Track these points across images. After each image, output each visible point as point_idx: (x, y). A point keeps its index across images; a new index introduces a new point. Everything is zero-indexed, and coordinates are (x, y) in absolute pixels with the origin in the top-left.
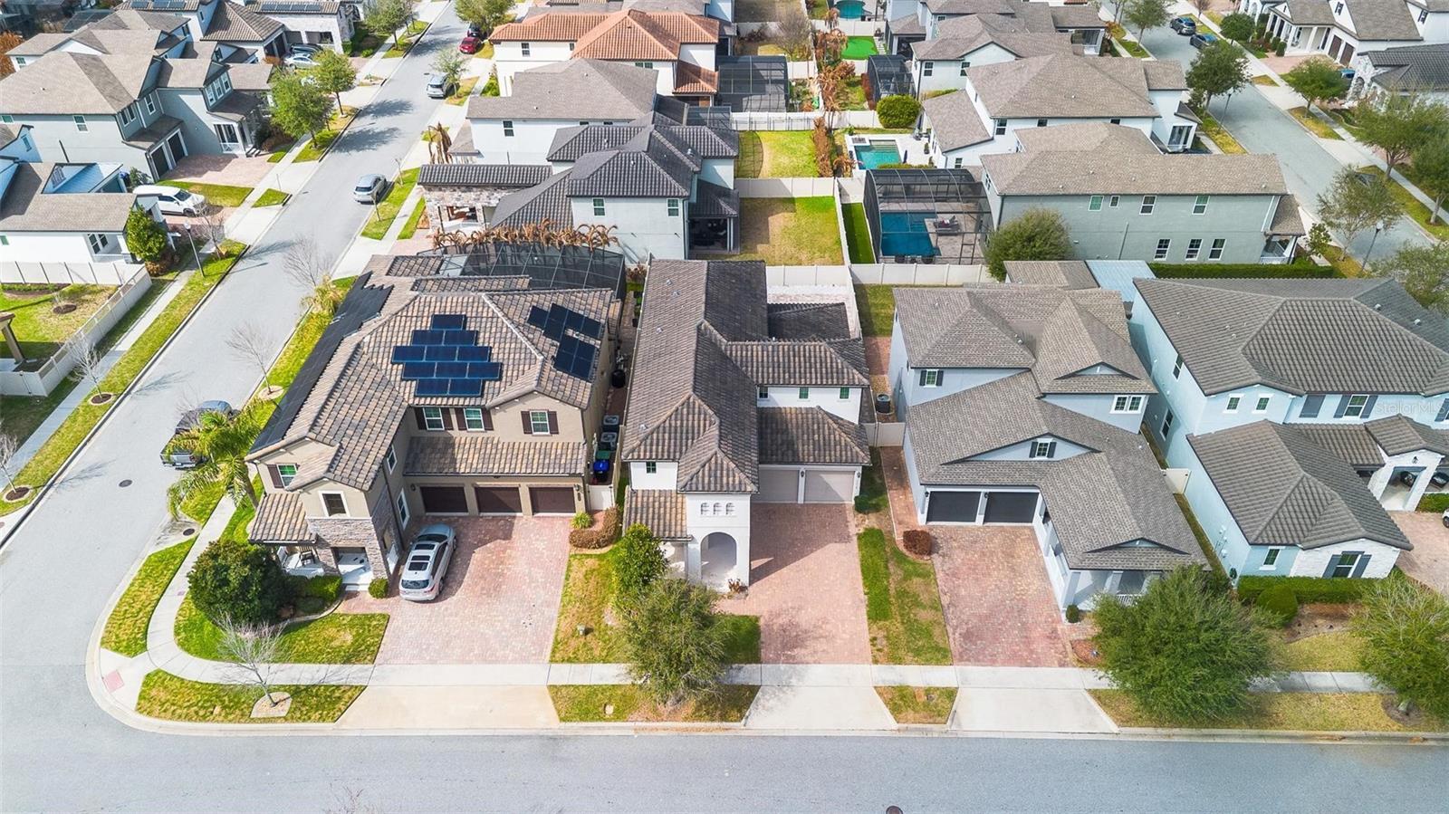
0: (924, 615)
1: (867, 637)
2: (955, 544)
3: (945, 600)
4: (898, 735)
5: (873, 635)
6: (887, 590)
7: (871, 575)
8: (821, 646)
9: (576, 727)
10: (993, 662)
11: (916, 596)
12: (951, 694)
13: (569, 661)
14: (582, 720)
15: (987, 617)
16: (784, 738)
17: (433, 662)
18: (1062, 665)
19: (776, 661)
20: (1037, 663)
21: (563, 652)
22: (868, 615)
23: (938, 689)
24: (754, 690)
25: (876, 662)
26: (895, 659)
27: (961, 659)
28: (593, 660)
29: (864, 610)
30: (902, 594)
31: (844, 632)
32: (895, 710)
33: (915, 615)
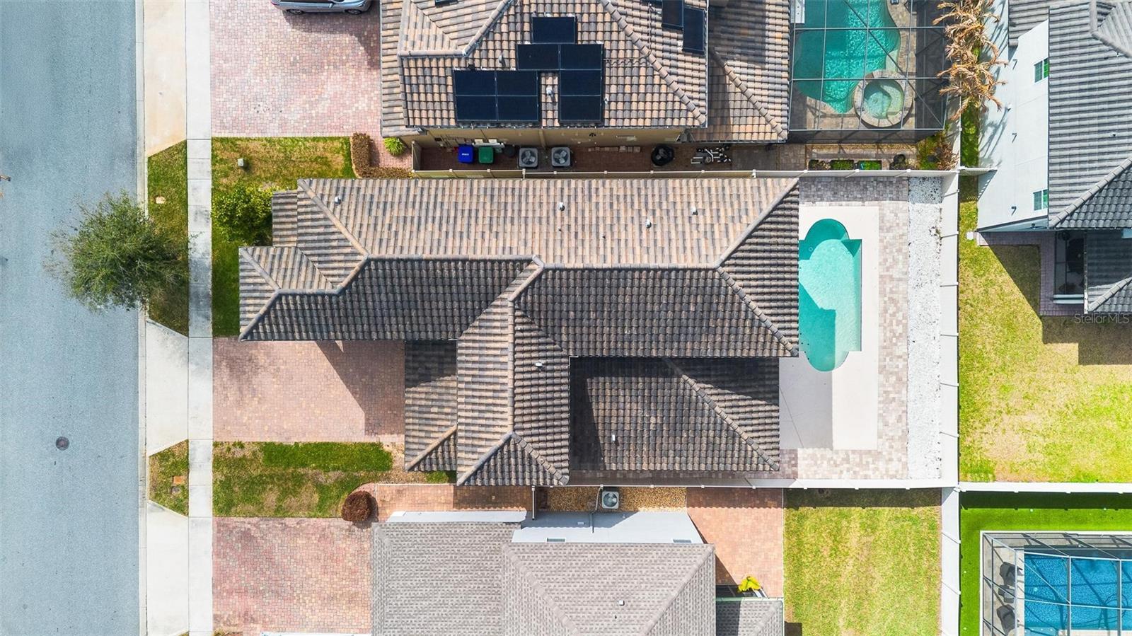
0: (271, 498)
1: (244, 440)
2: (366, 546)
3: (290, 522)
4: (140, 456)
5: (246, 446)
6: (304, 465)
7: (323, 453)
8: (232, 395)
9: (143, 170)
10: (217, 554)
11: (295, 493)
12: (181, 507)
13: (214, 157)
14: (149, 176)
15: (270, 560)
16: (136, 356)
17: (212, 27)
18: (216, 618)
19: (215, 350)
20: (217, 595)
21: (223, 147)
22: (270, 444)
23: (187, 497)
24: (183, 329)
25: (216, 445)
26: (218, 462)
27: (219, 525)
28: (215, 179)
29: (276, 440)
30: (299, 481)
31: (249, 418)
32: (162, 456)
33: (270, 489)
